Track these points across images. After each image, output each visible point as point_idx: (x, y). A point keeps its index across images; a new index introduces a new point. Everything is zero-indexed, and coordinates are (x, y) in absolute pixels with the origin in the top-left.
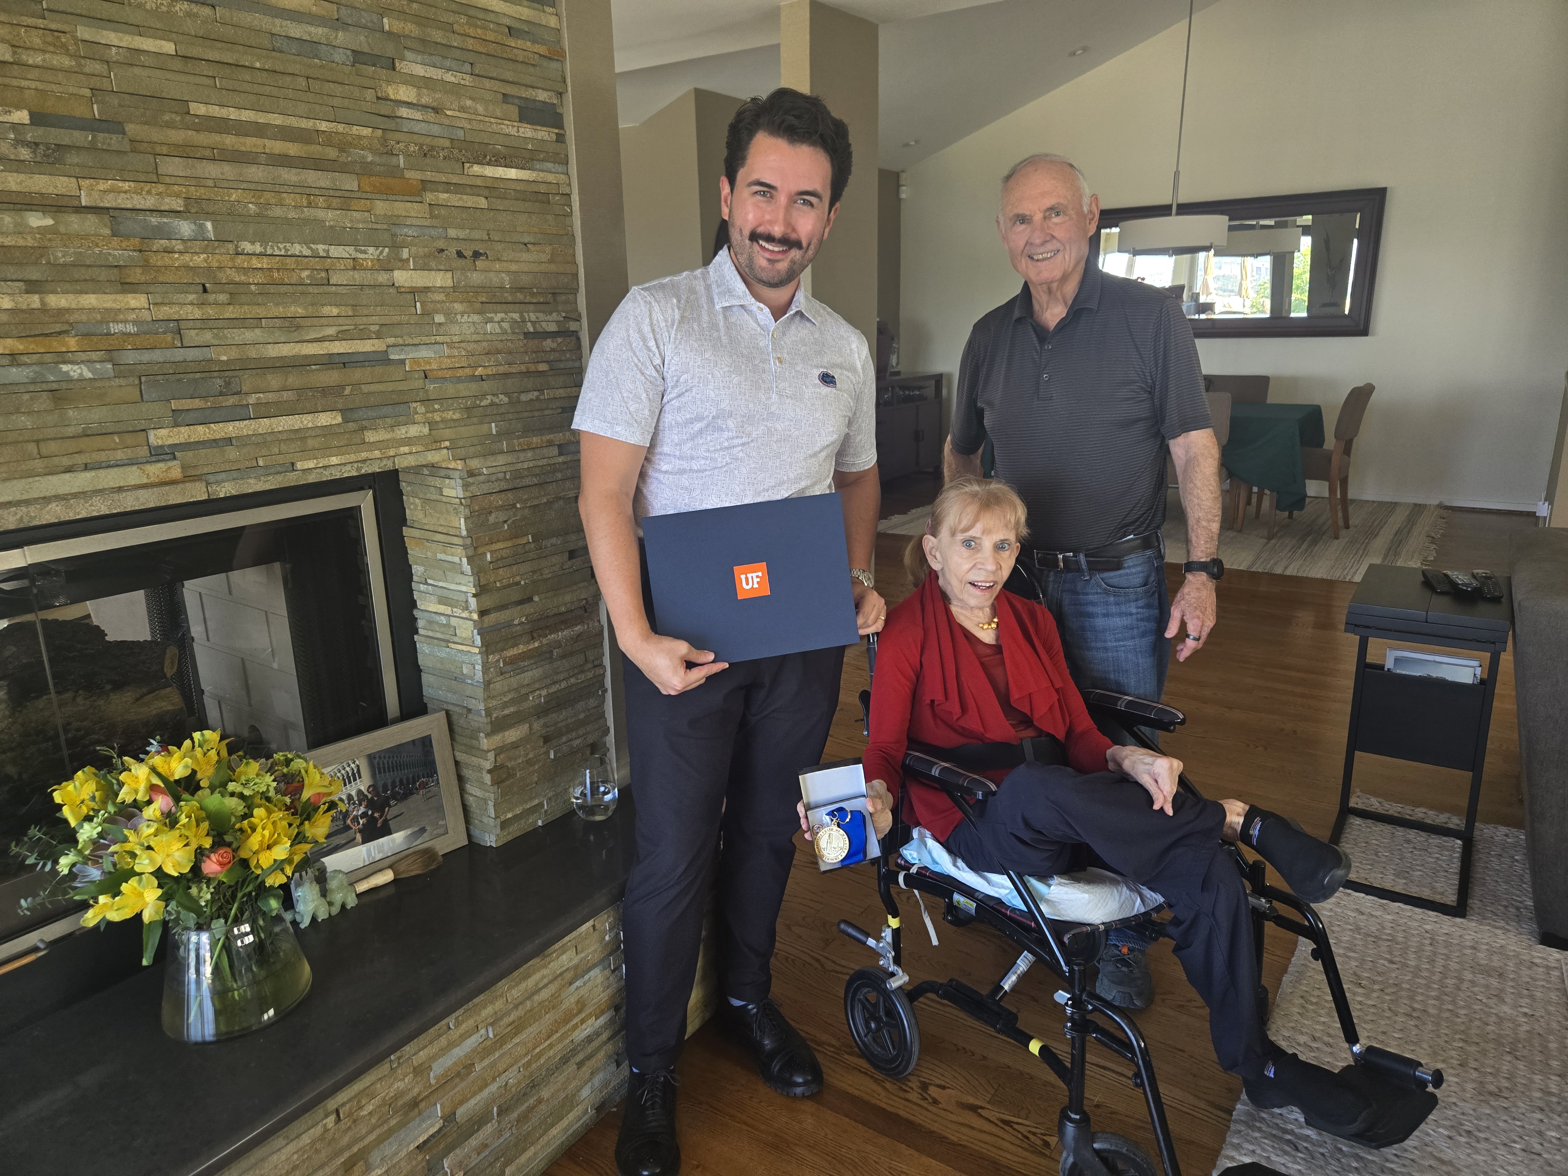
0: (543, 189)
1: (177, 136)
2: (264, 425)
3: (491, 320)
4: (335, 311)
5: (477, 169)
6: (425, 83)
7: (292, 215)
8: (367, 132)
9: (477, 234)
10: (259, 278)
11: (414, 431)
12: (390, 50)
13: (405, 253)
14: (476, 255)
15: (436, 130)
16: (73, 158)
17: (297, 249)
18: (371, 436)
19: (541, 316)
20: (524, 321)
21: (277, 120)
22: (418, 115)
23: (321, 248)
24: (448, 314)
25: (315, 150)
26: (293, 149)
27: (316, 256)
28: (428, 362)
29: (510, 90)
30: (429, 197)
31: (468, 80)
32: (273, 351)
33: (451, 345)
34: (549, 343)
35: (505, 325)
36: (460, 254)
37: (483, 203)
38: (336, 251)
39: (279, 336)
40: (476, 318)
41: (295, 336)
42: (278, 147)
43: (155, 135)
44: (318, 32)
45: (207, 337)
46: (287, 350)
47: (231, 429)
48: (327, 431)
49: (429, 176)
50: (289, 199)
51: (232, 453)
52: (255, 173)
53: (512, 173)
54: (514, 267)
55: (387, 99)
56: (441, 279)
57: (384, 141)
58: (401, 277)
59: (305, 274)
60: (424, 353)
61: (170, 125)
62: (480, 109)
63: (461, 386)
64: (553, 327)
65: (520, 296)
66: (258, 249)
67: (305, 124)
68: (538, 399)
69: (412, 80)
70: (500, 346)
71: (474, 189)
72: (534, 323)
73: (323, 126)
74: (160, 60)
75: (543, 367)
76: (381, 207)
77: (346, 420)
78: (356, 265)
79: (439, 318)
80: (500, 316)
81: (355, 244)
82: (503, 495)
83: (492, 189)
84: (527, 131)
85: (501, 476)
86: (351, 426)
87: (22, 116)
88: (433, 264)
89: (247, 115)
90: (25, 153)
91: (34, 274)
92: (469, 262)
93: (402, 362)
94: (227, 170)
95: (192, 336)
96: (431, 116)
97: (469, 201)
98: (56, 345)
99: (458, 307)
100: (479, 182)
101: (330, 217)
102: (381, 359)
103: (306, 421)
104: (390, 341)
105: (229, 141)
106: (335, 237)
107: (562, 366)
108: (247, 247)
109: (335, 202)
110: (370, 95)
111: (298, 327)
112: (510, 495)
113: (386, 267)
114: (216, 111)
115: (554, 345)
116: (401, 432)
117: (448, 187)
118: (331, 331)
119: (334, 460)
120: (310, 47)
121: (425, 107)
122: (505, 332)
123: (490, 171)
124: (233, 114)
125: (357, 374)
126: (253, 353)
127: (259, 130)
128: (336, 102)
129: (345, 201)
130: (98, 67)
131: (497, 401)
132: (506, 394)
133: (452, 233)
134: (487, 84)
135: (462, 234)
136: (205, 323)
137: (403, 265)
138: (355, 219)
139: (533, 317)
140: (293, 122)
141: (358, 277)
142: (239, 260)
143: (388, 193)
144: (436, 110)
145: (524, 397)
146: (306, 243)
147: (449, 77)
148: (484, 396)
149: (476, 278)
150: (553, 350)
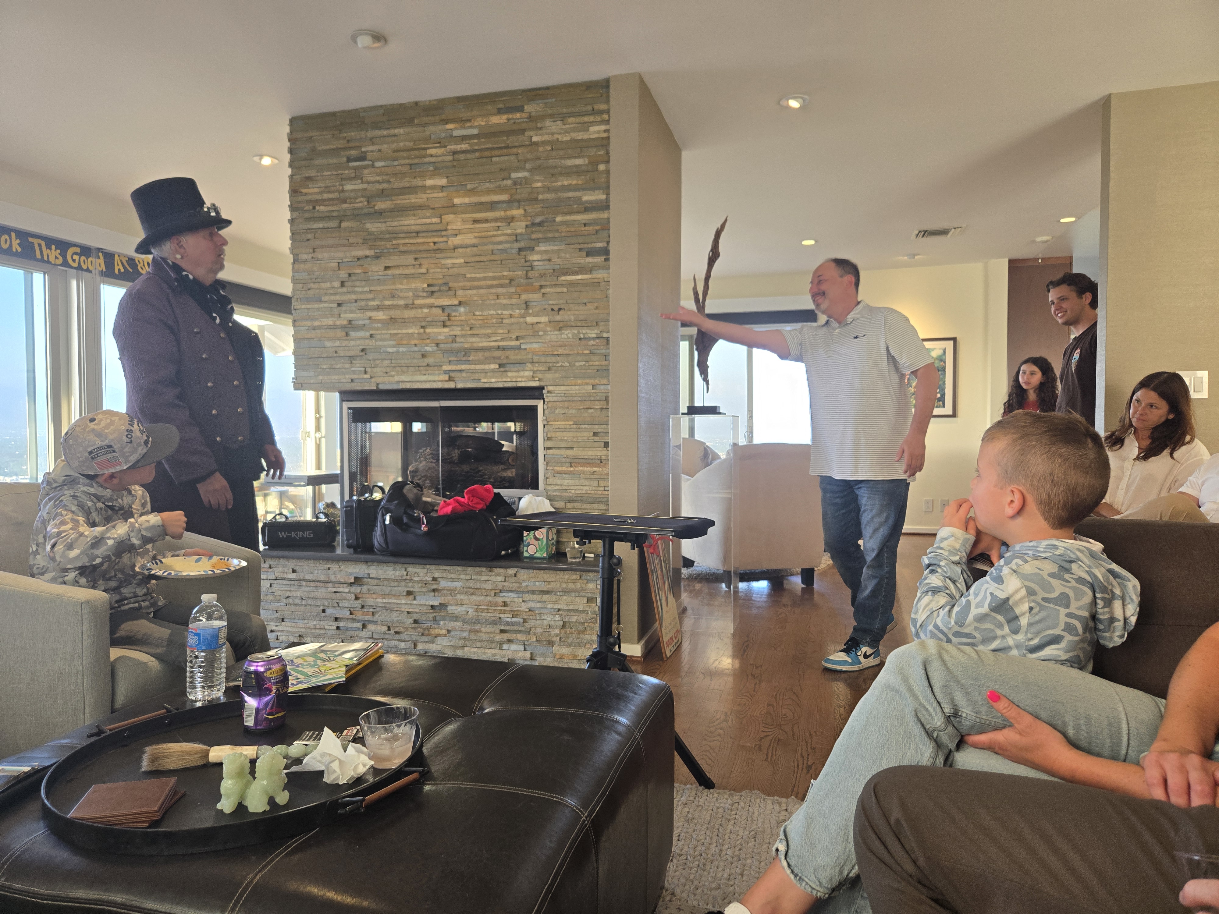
0: (596, 281)
1: (461, 284)
2: (472, 367)
3: (564, 333)
4: (501, 331)
5: (563, 278)
6: (546, 252)
7: (492, 302)
8: (520, 273)
9: (561, 302)
10: (480, 322)
11: (527, 374)
12: (533, 244)
13: (530, 311)
14: (560, 309)
15: (548, 267)
16: (436, 294)
17: (492, 312)
18: (509, 374)
19: (588, 331)
20: (579, 333)
21: (491, 275)
22: (541, 263)
23: (499, 312)
24: (545, 331)
25: (502, 281)
26: (495, 282)
27: (498, 314)
28: (535, 349)
29: (582, 246)
30: (543, 291)
31: (563, 247)
32: (481, 345)
33: (545, 343)
34: (592, 342)
35: (570, 335)
36: (552, 310)
37: (565, 290)
38: (505, 312)
39: (484, 340)
40: (557, 333)
41: (488, 340)
42: (490, 283)
43: (456, 285)
44: (507, 246)
45: (462, 340)
46: (485, 344)
47: (463, 367)
48: (493, 371)
49: (543, 283)
50: (491, 298)
51: (464, 374)
52: (482, 291)
53: (579, 277)
54: (577, 313)
55: (529, 261)
56: (544, 319)
57: (527, 274)
58: (529, 319)
59: (494, 320)
60: (535, 346)
61: (460, 282)
62: (568, 256)
63: (548, 358)
64: (594, 336)
65: (579, 324)
66: (480, 313)
67: (499, 274)
68: (584, 365)
69: (540, 252)
70: (567, 343)
71: (562, 285)
72: (584, 334)
73: (505, 274)
74: (460, 266)
75: (587, 352)
76: (524, 297)
77: (500, 367)
78: (511, 316)
79: (541, 333)
80: (567, 332)
81: (512, 309)
82: (562, 403)
83: (571, 284)
84: (590, 260)
85: (563, 395)
86: (502, 369)
87: (425, 286)
88: (541, 314)
89: (482, 275)
90: (425, 294)
91: (423, 324)
92: (556, 312)
93: (525, 349)
94: (475, 291)
95: (458, 339)
96: (547, 262)
97: (559, 290)
98: (425, 342)
99: (549, 329)
100: (564, 283)
101: (505, 302)
102: (519, 348)
103: (486, 367)
104: (521, 341)
105: (476, 283)
106: (505, 307)
107: (599, 352)
108: (477, 313)
109: (506, 297)
110: (523, 260)
111: (489, 337)
112: (566, 403)
113: (523, 316)
114: (473, 275)
115: (594, 343)
116: (522, 374)
117: (551, 286)
118: (499, 338)
119: (493, 380)
120: (504, 251)
121: (544, 260)
122: (569, 338)
123: (569, 278)
124: (478, 275)
125: (508, 353)
126: (475, 345)
127: (485, 279)
128: (511, 265)
129: (510, 296)
130: (446, 270)
131: (563, 364)
132: (568, 362)
133: (550, 302)
134: (572, 246)
135: (554, 302)
136: (463, 335)
137: (530, 315)
138: (514, 301)
139: (584, 332)
140: (496, 274)
141: (513, 320)
142: (474, 317)
143: (526, 291)
144: (549, 260)
145: (577, 364)
146: (495, 310)
147: (555, 248)
148: (558, 362)
149: (558, 318)
150: (594, 345)
